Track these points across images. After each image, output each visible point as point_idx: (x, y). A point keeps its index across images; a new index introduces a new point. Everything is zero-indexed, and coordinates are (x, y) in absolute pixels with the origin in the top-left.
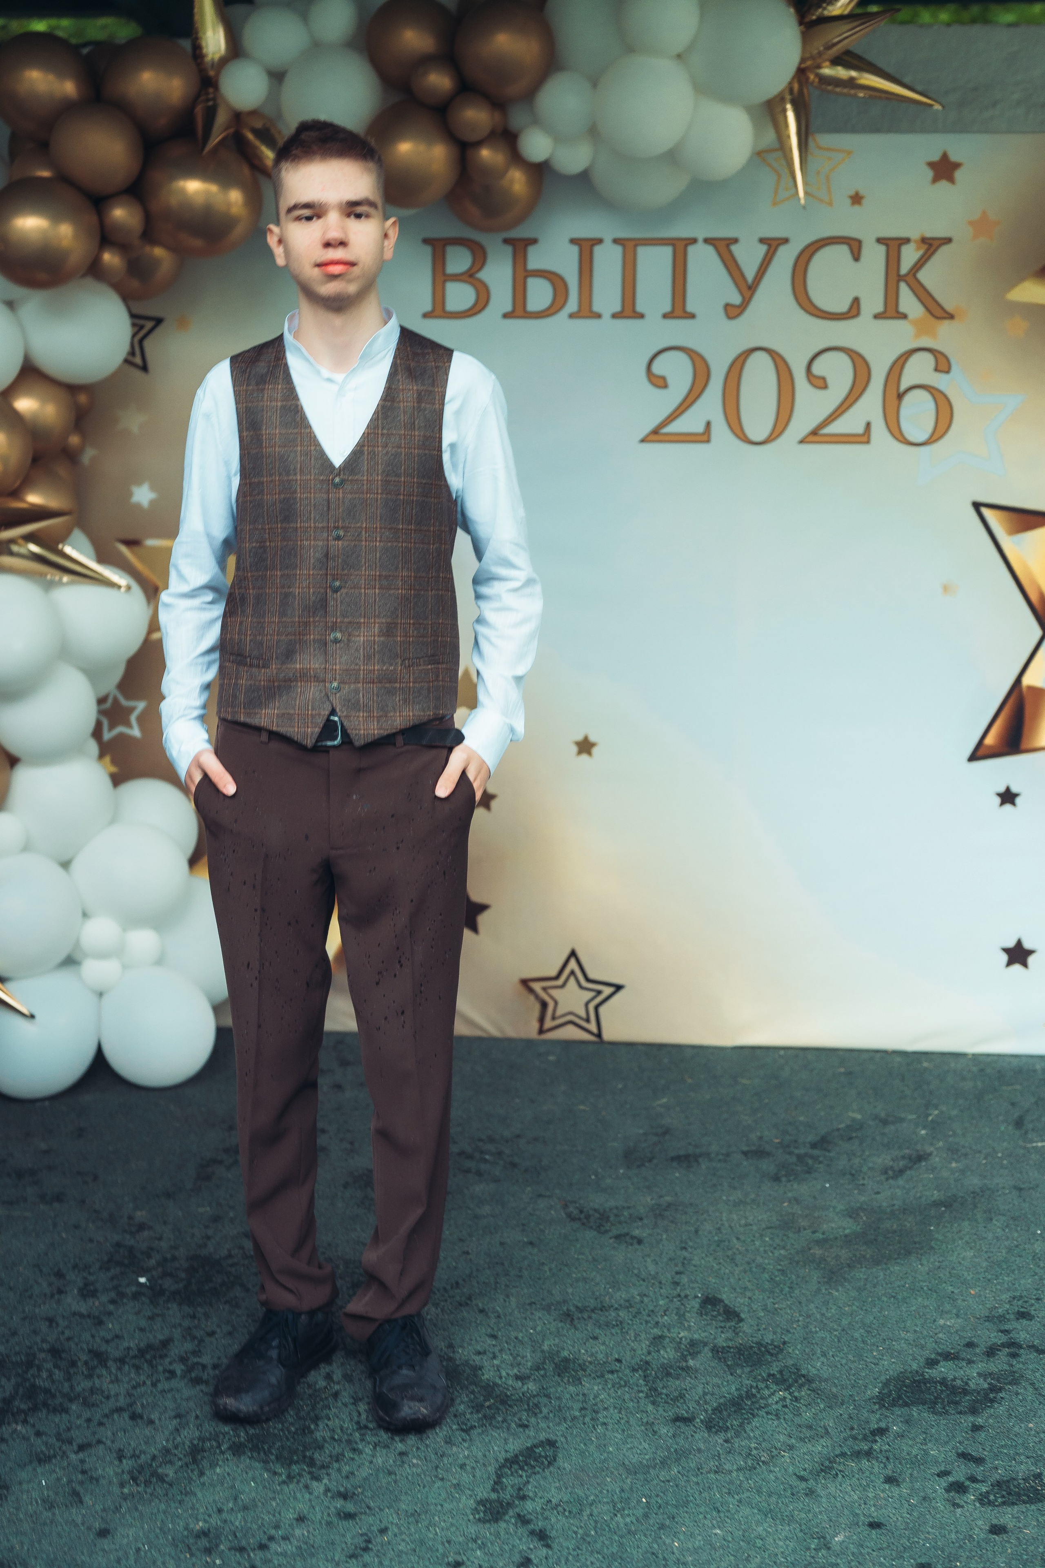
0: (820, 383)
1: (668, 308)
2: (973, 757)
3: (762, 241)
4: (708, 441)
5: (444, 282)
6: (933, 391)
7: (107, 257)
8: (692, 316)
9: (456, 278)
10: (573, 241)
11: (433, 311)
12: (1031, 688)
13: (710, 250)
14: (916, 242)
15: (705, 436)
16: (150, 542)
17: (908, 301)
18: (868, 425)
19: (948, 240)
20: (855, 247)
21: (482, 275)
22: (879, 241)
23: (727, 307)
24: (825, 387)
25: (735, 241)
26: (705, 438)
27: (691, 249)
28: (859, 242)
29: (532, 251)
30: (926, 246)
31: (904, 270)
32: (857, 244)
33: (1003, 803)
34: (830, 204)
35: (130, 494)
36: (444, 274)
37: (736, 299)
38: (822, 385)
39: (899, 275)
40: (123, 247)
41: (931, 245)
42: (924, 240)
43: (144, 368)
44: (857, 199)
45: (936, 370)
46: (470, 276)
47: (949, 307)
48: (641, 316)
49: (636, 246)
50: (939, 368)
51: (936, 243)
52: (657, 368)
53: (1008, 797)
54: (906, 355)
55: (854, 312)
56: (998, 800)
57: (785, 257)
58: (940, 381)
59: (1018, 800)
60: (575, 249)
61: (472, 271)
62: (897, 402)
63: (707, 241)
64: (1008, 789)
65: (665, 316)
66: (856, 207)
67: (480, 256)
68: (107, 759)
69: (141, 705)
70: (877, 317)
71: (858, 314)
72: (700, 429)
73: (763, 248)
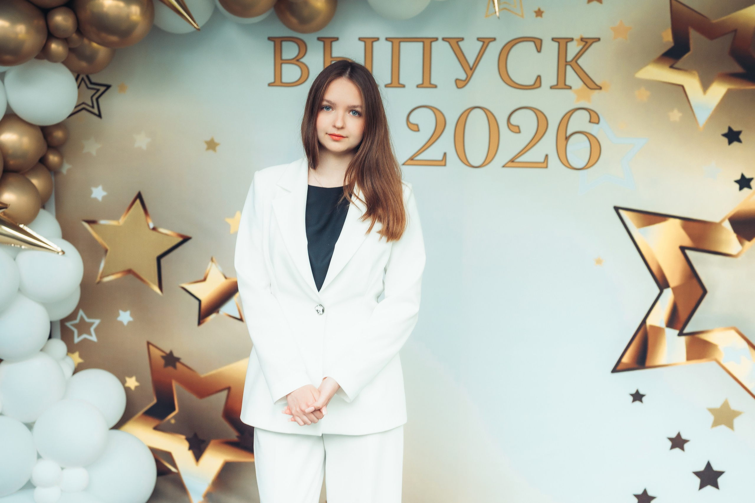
0: (516, 129)
1: (420, 82)
2: (615, 370)
3: (479, 39)
4: (445, 165)
5: (281, 64)
6: (588, 135)
7: (55, 46)
8: (435, 87)
9: (289, 62)
10: (360, 39)
11: (274, 82)
12: (652, 327)
13: (446, 44)
14: (577, 40)
15: (443, 162)
16: (102, 222)
17: (572, 77)
18: (547, 156)
19: (599, 39)
20: (538, 43)
21: (303, 60)
22: (553, 39)
23: (457, 80)
24: (520, 132)
25: (462, 39)
26: (443, 163)
27: (434, 44)
28: (541, 40)
29: (335, 44)
30: (584, 43)
31: (569, 58)
32: (540, 41)
33: (634, 400)
34: (522, 16)
35: (91, 193)
36: (281, 59)
37: (463, 76)
38: (518, 131)
39: (566, 62)
40: (65, 41)
41: (586, 42)
42: (582, 39)
43: (100, 116)
44: (539, 13)
45: (590, 122)
46: (297, 61)
47: (598, 82)
48: (404, 86)
49: (400, 42)
50: (592, 121)
51: (590, 42)
52: (412, 119)
53: (638, 397)
54: (572, 112)
55: (537, 84)
56: (631, 398)
57: (494, 50)
58: (593, 129)
59: (644, 399)
60: (362, 44)
61: (298, 58)
62: (565, 142)
63: (444, 39)
64: (637, 392)
65: (418, 86)
66: (539, 18)
67: (303, 47)
68: (77, 355)
69: (97, 322)
70: (552, 88)
71: (540, 86)
72: (440, 157)
73: (480, 44)
